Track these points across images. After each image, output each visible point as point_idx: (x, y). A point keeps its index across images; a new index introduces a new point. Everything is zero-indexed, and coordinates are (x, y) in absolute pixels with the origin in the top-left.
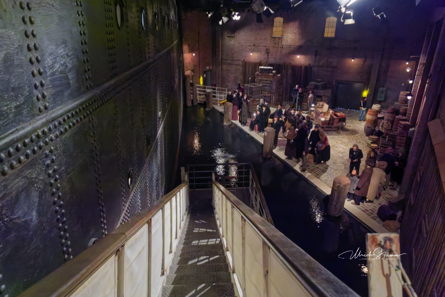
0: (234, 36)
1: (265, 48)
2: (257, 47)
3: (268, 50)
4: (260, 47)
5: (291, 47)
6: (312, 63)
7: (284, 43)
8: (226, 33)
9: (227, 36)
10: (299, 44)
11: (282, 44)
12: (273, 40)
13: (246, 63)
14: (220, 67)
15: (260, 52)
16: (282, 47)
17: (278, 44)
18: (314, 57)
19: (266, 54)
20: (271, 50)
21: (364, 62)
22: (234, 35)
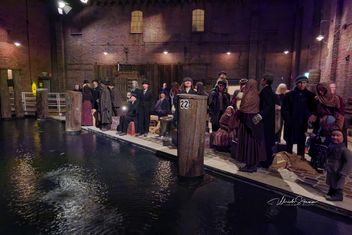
0: (81, 35)
1: (122, 47)
2: (113, 46)
3: (127, 49)
4: (116, 47)
5: (155, 44)
6: (182, 61)
7: (146, 40)
8: (70, 31)
9: (72, 35)
10: (164, 41)
11: (144, 41)
12: (132, 37)
13: (99, 66)
14: (64, 74)
15: (117, 51)
16: (144, 45)
17: (139, 41)
18: (183, 54)
19: (125, 54)
20: (131, 49)
21: (239, 57)
22: (80, 33)
